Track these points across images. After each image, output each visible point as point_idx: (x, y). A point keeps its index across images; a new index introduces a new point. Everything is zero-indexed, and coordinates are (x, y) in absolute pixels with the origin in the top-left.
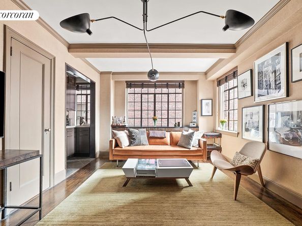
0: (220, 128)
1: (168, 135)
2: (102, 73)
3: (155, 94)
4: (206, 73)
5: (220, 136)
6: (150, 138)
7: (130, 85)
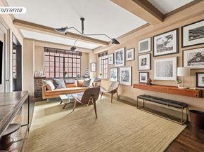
0: (100, 77)
1: (76, 81)
2: (25, 39)
3: (64, 58)
4: (93, 50)
5: (100, 81)
6: (66, 84)
7: (47, 50)
